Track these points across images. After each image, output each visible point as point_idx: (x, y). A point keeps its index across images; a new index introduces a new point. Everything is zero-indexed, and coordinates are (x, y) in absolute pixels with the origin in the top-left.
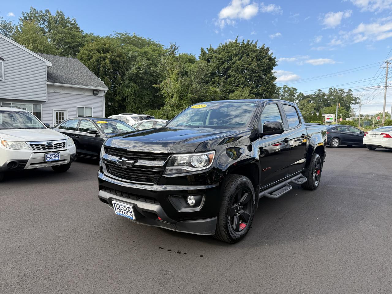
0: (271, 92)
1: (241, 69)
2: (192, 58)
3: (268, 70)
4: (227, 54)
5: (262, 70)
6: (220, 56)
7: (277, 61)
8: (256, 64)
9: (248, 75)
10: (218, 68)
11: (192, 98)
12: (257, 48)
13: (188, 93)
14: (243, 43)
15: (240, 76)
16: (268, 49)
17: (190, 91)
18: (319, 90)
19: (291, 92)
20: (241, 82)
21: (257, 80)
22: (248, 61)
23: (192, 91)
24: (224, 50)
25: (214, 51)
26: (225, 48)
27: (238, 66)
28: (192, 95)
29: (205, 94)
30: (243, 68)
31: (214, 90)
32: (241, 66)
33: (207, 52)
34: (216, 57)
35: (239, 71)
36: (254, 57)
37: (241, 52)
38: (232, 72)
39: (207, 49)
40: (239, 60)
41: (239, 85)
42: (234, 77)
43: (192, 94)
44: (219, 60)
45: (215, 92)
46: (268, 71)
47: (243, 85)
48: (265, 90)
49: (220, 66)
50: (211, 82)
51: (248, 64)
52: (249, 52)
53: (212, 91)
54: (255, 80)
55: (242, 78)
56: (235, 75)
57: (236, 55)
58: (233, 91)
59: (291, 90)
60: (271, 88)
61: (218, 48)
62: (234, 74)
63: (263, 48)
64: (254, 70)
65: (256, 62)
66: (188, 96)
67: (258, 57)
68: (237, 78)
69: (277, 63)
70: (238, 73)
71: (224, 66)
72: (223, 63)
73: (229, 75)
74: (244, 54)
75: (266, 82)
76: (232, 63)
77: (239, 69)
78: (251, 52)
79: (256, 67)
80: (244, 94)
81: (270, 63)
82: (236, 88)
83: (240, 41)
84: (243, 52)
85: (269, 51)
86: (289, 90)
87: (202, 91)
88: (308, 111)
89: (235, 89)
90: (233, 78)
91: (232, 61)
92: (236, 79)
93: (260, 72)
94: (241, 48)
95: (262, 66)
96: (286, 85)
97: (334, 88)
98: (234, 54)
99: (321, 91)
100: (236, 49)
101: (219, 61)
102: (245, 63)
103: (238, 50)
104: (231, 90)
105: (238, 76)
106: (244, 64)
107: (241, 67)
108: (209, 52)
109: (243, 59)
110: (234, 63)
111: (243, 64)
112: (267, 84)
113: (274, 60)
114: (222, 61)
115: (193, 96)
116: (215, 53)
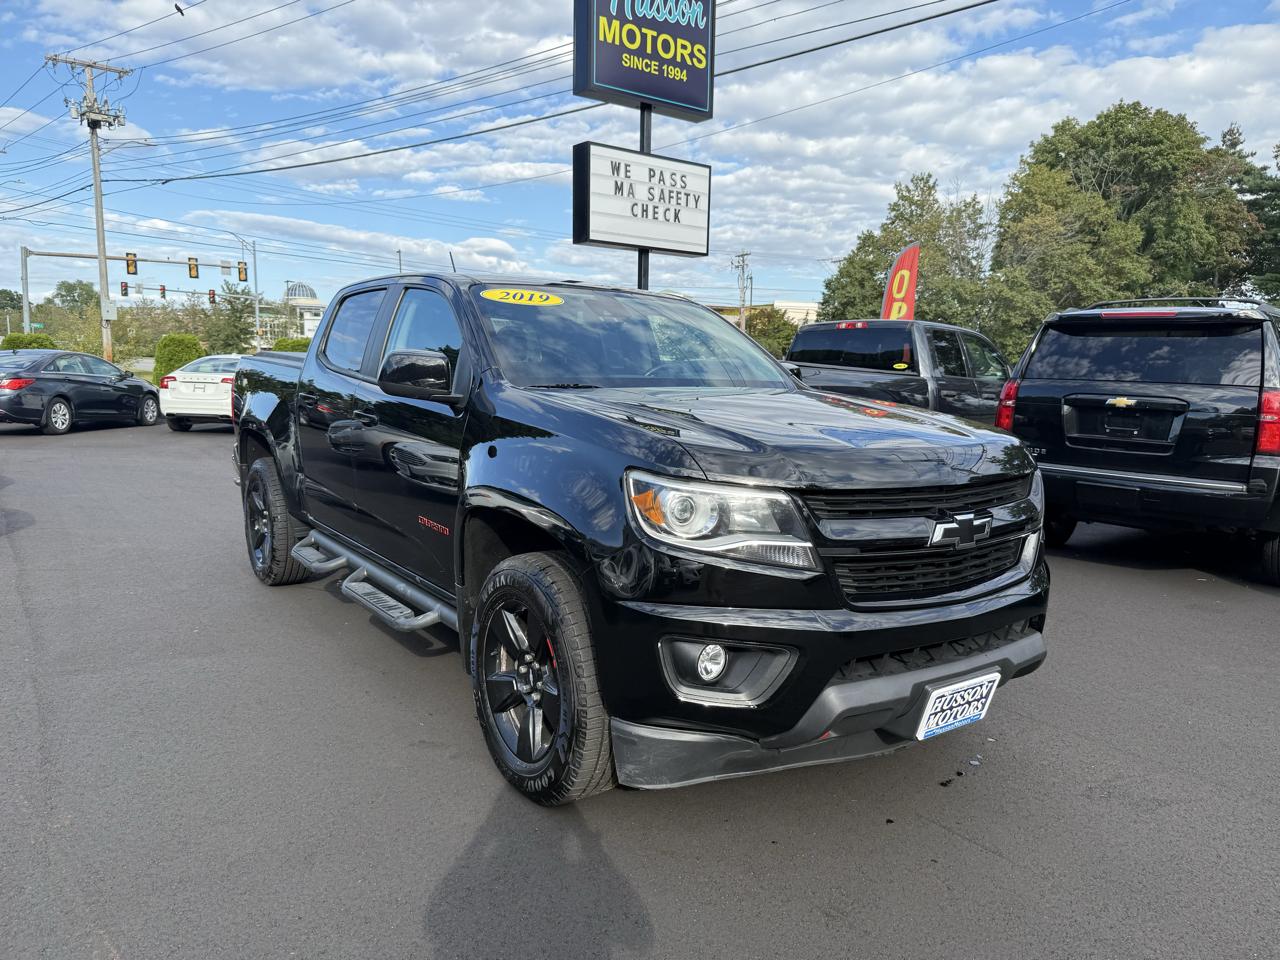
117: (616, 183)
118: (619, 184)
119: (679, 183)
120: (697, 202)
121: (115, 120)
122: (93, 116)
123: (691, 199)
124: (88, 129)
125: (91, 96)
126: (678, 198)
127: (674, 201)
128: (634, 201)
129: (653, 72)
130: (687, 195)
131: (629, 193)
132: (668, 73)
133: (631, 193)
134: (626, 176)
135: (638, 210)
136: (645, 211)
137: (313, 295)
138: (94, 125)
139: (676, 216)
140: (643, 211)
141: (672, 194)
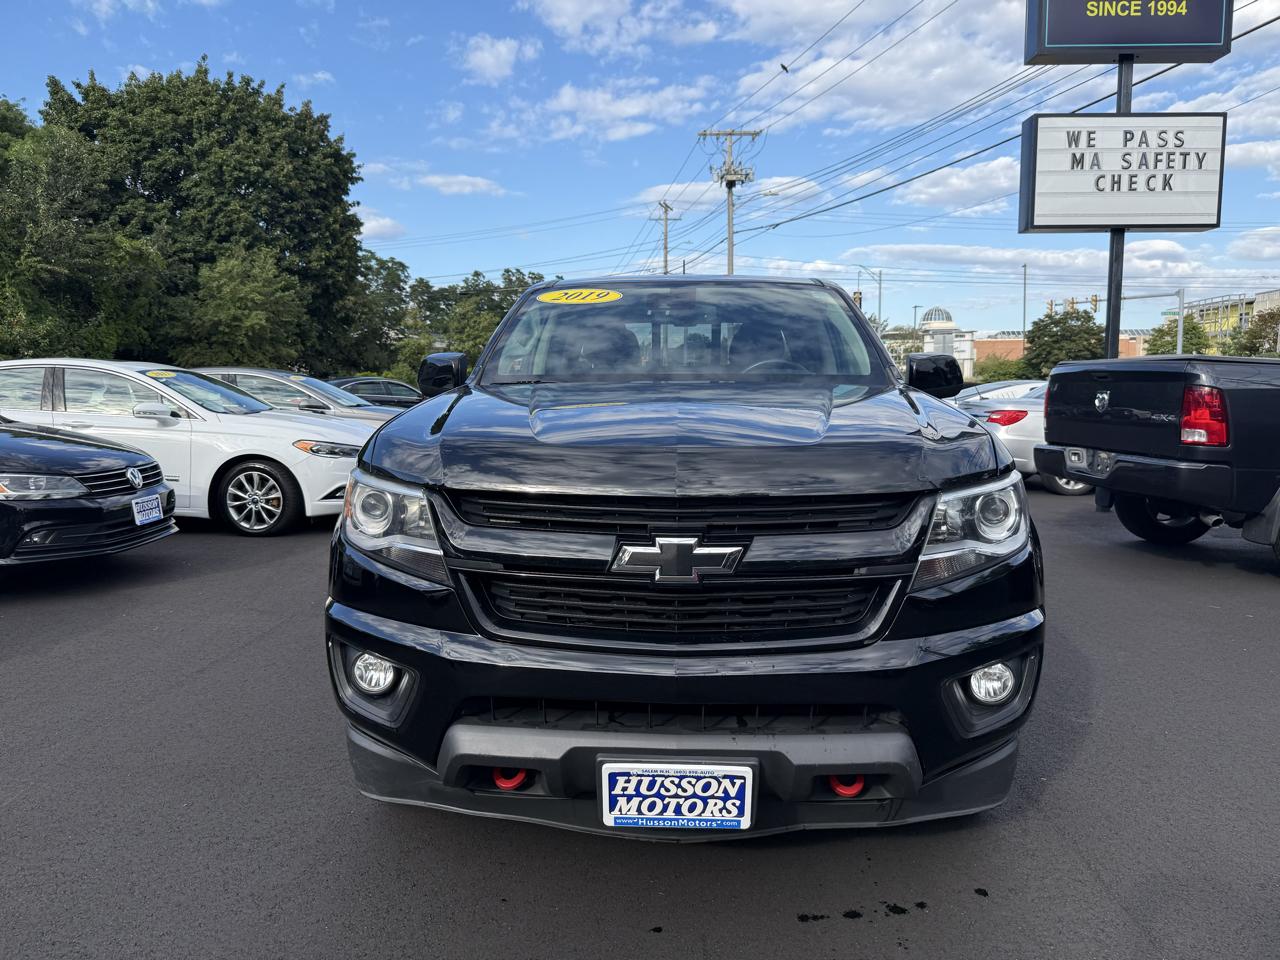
0: (351, 269)
1: (236, 179)
2: (10, 115)
3: (334, 194)
4: (169, 117)
5: (312, 192)
6: (139, 119)
7: (359, 167)
8: (290, 166)
9: (264, 203)
10: (137, 165)
11: (45, 275)
12: (285, 110)
13: (18, 252)
14: (228, 84)
15: (235, 205)
16: (323, 119)
17: (29, 246)
18: (477, 274)
19: (388, 274)
20: (242, 225)
21: (299, 223)
22: (256, 152)
23: (37, 245)
24: (154, 100)
25: (108, 98)
26: (154, 94)
27: (221, 167)
28: (39, 262)
29: (96, 262)
30: (242, 174)
31: (134, 249)
32: (235, 168)
33: (79, 98)
34: (123, 123)
35: (228, 185)
36: (278, 140)
37: (226, 116)
38: (196, 185)
39: (78, 86)
40: (222, 144)
41: (233, 238)
42: (210, 204)
43: (39, 258)
44: (138, 137)
45: (140, 257)
46: (334, 198)
47: (250, 238)
48: (329, 262)
49: (146, 159)
50: (113, 218)
51: (261, 165)
52: (259, 123)
53: (127, 253)
54: (292, 222)
55: (240, 212)
56: (212, 198)
57: (209, 127)
58: (211, 259)
59: (388, 268)
60: (348, 254)
61: (123, 88)
62: (207, 192)
63: (306, 115)
64: (286, 190)
65: (288, 160)
66: (23, 267)
67: (294, 143)
68: (220, 210)
69: (362, 172)
70: (223, 193)
71: (160, 159)
72: (154, 147)
73: (188, 196)
74: (238, 127)
75: (331, 235)
76: (197, 153)
77: (226, 177)
78: (264, 121)
79: (291, 178)
80: (256, 271)
81: (336, 170)
82: (220, 245)
83: (217, 75)
84: (234, 118)
85: (327, 127)
86: (381, 268)
87: (84, 248)
88: (480, 337)
89: (216, 248)
90: (204, 208)
91: (196, 147)
92: (215, 214)
93: (306, 198)
94: (224, 102)
95: (311, 178)
96: (370, 252)
97: (518, 270)
98: (200, 121)
99: (481, 278)
100: (204, 103)
101: (139, 141)
102: (248, 158)
103: (214, 108)
104: (199, 251)
105: (227, 204)
106: (246, 161)
107: (236, 173)
108: (85, 99)
109: (237, 142)
110: (202, 154)
111: (240, 163)
112: (335, 242)
113: (348, 159)
114: (150, 139)
115: (44, 265)
116: (113, 105)
117: (1074, 155)
118: (1078, 156)
119: (1172, 141)
120: (1200, 162)
121: (746, 178)
122: (730, 178)
123: (1192, 161)
124: (726, 189)
125: (729, 160)
126: (1169, 161)
127: (1162, 166)
128: (1101, 173)
129: (1132, 14)
130: (1185, 155)
131: (1093, 165)
132: (1156, 10)
133: (1096, 162)
134: (1089, 146)
135: (1106, 183)
136: (1116, 182)
137: (949, 318)
138: (731, 185)
139: (1166, 183)
140: (1114, 183)
141: (1159, 157)
